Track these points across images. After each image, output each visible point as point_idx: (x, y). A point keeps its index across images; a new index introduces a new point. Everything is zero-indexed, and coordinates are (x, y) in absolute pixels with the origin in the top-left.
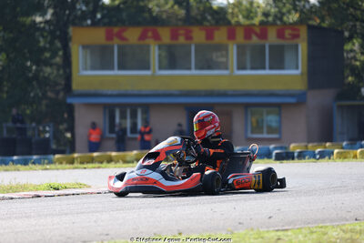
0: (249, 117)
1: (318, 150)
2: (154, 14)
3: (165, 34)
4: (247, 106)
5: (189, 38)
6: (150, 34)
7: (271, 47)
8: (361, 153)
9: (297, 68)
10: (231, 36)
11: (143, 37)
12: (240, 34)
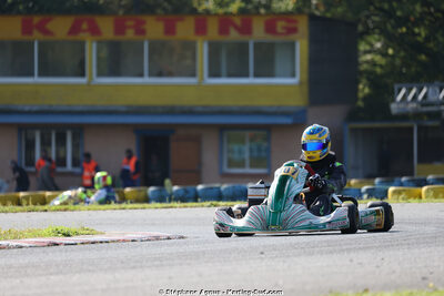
0: (225, 142)
1: (364, 188)
3: (107, 26)
4: (222, 128)
5: (140, 31)
6: (85, 26)
7: (258, 46)
8: (427, 191)
9: (293, 75)
10: (201, 29)
11: (75, 30)
12: (213, 28)
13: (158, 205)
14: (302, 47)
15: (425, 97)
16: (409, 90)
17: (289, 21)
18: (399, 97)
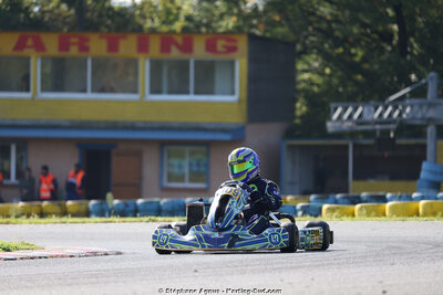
0: (165, 157)
1: (299, 206)
2: (32, 16)
3: (51, 43)
4: (163, 144)
5: (84, 48)
6: (30, 42)
7: (198, 64)
8: (361, 209)
9: (233, 93)
10: (143, 47)
11: (20, 46)
12: (155, 45)
13: (98, 219)
14: (241, 66)
15: (360, 116)
16: (345, 110)
17: (229, 40)
18: (335, 116)
